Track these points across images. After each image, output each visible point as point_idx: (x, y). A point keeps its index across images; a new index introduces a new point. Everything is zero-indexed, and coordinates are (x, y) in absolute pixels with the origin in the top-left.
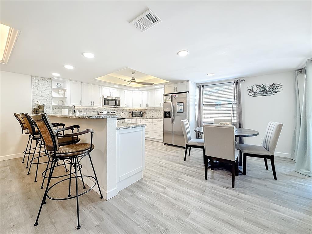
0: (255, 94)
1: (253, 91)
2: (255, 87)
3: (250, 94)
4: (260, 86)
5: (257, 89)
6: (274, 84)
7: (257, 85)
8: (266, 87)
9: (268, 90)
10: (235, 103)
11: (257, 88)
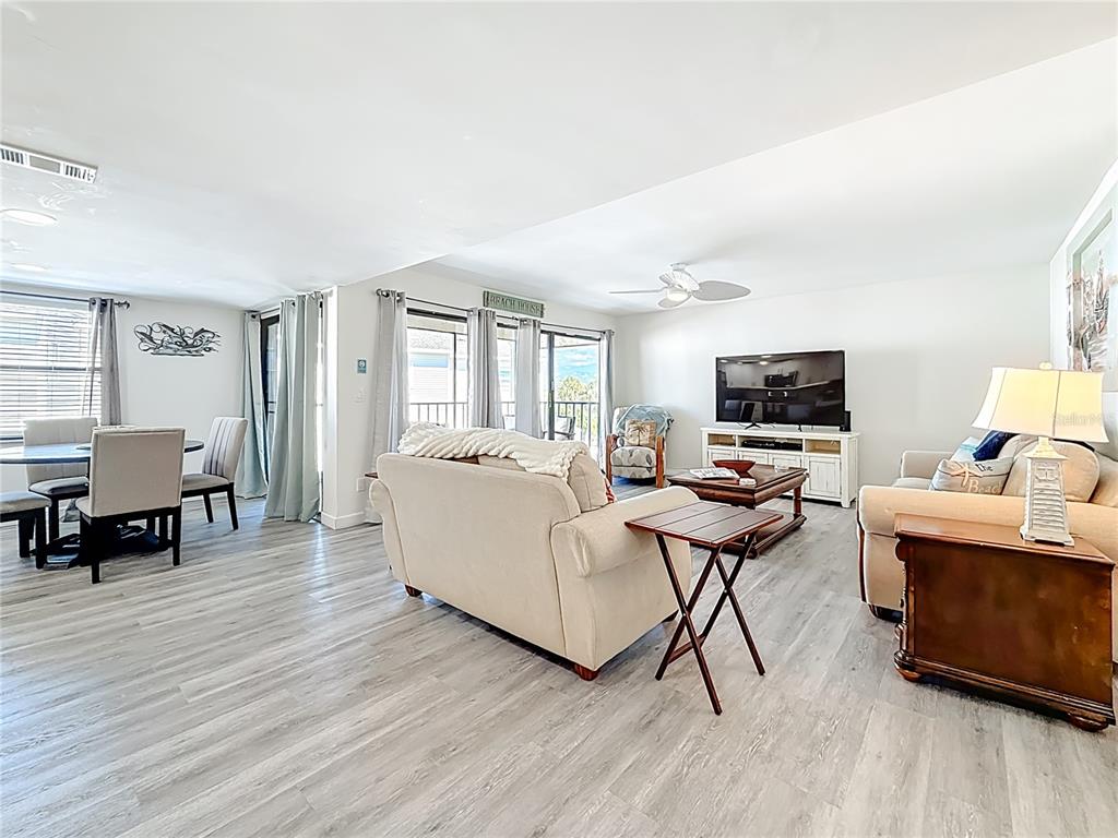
0: (157, 349)
1: (151, 339)
2: (156, 328)
3: (143, 346)
4: (172, 330)
5: (162, 336)
6: (203, 330)
7: (164, 326)
8: (187, 334)
9: (190, 342)
10: (98, 369)
11: (164, 332)
